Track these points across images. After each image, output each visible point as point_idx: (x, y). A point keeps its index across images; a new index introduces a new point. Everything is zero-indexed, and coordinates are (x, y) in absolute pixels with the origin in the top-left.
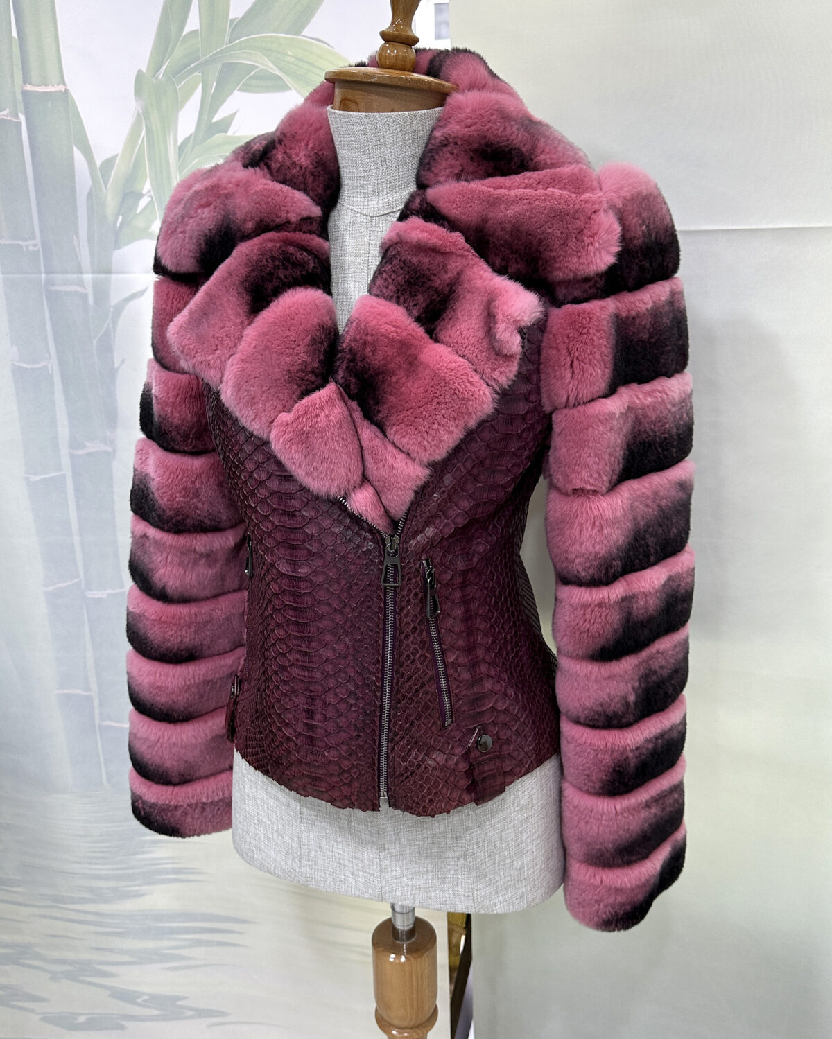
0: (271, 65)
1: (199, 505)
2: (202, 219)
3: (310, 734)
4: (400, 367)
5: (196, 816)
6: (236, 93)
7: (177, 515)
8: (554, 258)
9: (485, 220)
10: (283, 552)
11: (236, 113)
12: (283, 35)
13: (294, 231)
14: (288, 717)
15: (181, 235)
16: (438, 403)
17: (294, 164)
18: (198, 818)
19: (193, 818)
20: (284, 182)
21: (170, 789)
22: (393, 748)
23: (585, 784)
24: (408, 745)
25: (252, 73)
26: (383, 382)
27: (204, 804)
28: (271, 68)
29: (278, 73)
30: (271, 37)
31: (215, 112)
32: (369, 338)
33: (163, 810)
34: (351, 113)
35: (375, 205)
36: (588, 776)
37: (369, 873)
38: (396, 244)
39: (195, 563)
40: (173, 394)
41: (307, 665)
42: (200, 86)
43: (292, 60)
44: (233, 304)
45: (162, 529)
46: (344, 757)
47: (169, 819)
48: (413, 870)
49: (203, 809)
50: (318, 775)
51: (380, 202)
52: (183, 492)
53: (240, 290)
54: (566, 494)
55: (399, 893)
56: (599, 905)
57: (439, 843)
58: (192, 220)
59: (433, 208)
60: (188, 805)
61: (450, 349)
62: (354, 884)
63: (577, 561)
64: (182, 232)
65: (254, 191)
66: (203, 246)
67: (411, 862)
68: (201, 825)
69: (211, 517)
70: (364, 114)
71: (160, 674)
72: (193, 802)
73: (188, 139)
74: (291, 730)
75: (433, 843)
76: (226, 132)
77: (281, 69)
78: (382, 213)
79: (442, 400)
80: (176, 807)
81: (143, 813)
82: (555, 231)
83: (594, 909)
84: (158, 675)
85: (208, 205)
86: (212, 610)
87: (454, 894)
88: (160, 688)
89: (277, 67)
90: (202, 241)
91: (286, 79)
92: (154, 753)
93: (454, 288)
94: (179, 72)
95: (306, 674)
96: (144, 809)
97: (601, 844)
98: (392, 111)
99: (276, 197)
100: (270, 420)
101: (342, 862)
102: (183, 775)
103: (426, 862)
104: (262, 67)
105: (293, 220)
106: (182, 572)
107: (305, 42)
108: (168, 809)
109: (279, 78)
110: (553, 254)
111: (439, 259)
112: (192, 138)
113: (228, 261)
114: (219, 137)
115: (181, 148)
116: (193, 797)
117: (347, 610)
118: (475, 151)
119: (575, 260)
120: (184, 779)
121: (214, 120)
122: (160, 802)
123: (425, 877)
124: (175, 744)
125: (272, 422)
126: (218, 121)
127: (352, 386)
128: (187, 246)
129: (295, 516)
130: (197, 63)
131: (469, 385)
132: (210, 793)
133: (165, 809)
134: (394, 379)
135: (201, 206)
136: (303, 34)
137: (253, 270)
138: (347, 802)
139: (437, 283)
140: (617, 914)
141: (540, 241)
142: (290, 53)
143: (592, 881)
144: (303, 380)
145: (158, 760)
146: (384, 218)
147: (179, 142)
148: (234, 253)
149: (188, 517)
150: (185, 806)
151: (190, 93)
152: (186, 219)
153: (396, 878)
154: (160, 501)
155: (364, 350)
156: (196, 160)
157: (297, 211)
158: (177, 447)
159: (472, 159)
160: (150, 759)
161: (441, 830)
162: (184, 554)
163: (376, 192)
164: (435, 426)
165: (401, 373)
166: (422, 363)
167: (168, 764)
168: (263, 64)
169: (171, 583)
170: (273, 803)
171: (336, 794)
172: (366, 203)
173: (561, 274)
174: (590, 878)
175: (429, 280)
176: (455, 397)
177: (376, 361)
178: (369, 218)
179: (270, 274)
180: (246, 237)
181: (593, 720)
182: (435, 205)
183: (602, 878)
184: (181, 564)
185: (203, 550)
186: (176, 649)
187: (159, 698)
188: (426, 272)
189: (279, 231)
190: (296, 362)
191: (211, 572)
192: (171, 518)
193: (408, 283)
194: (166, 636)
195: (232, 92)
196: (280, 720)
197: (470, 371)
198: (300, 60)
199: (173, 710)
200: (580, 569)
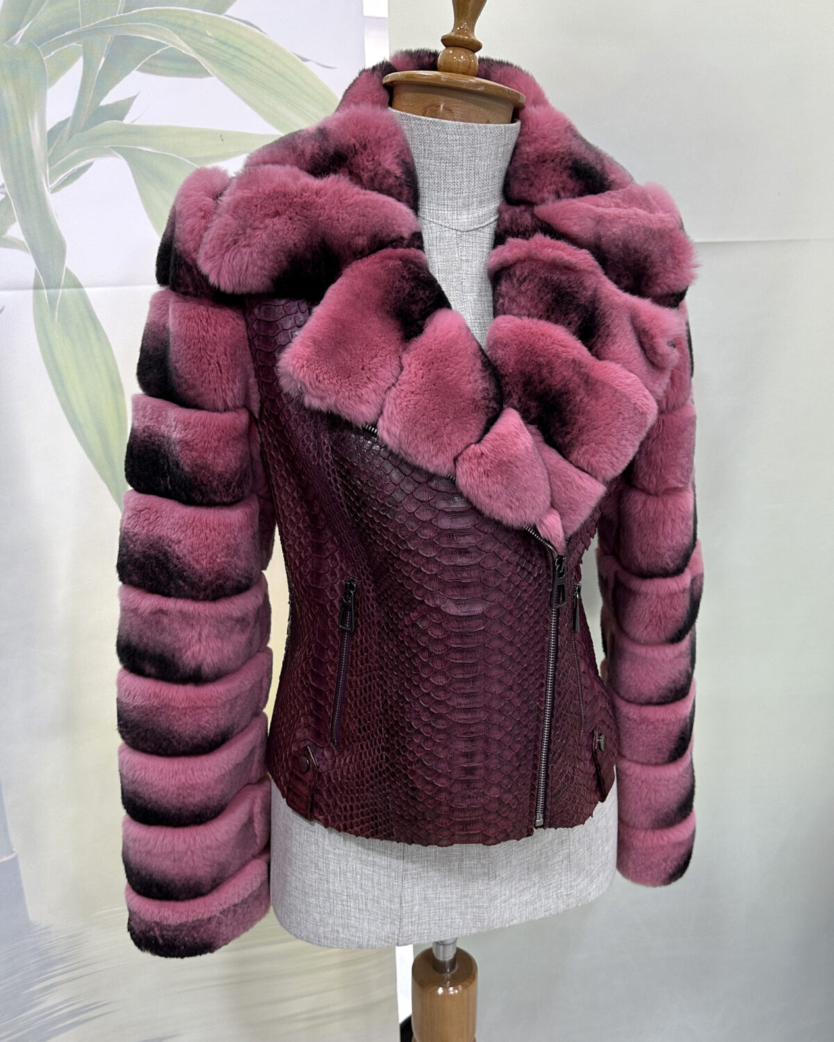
0: (184, 45)
1: (239, 563)
2: (277, 232)
3: (469, 777)
4: (579, 387)
5: (229, 922)
6: (134, 73)
7: (218, 578)
8: (657, 274)
9: (599, 238)
10: (450, 593)
11: (135, 97)
12: (200, 11)
13: (408, 246)
14: (442, 767)
15: (244, 250)
16: (624, 419)
17: (388, 172)
18: (231, 924)
19: (226, 925)
20: (380, 191)
21: (200, 901)
22: (552, 767)
23: (656, 757)
24: (563, 762)
25: (158, 52)
26: (568, 402)
27: (235, 905)
28: (184, 48)
29: (194, 55)
30: (183, 11)
31: (105, 94)
32: (541, 359)
33: (194, 928)
34: (446, 121)
35: (465, 219)
36: (659, 749)
37: (479, 907)
38: (524, 261)
39: (231, 631)
40: (215, 437)
41: (472, 706)
42: (81, 60)
43: (213, 42)
44: (379, 330)
45: (195, 599)
46: (505, 792)
47: (202, 935)
48: (521, 888)
49: (235, 911)
50: (473, 819)
51: (470, 216)
52: (225, 551)
53: (380, 315)
54: (656, 495)
55: (507, 916)
56: (666, 862)
57: (547, 853)
58: (258, 232)
59: (549, 225)
60: (221, 913)
61: (620, 365)
62: (461, 924)
63: (667, 556)
64: (244, 246)
65: (352, 201)
66: (285, 263)
67: (520, 880)
68: (233, 930)
69: (246, 575)
70: (462, 123)
71: (192, 770)
72: (225, 907)
73: (62, 124)
74: (443, 780)
75: (541, 854)
76: (122, 119)
77: (198, 51)
78: (472, 228)
79: (626, 415)
80: (209, 919)
81: (161, 941)
82: (655, 249)
83: (663, 867)
84: (189, 772)
85: (277, 214)
86: (241, 682)
87: (558, 897)
88: (193, 787)
89: (193, 48)
90: (283, 258)
91: (204, 63)
92: (184, 865)
93: (596, 305)
94: (47, 38)
95: (469, 716)
96: (162, 936)
97: (669, 807)
98: (488, 122)
99: (385, 210)
100: (456, 454)
101: (450, 905)
102: (215, 880)
103: (534, 875)
104: (171, 46)
105: (406, 235)
106: (220, 645)
107: (230, 22)
108: (201, 926)
109: (195, 61)
110: (655, 270)
111: (572, 277)
112: (68, 125)
113: (340, 281)
114: (109, 124)
115: (53, 135)
116: (225, 903)
117: (517, 640)
118: (571, 168)
119: (672, 276)
120: (216, 884)
121: (103, 103)
122: (190, 920)
123: (532, 891)
124: (209, 848)
125: (459, 455)
126: (107, 107)
127: (533, 410)
128: (259, 263)
129: (468, 552)
130: (75, 30)
131: (644, 399)
132: (242, 892)
133: (197, 926)
134: (578, 398)
135: (266, 215)
136: (227, 13)
137: (388, 292)
138: (502, 836)
139: (583, 301)
140: (679, 864)
141: (646, 258)
142: (210, 34)
143: (661, 842)
144: (488, 408)
145: (188, 872)
146: (474, 233)
147: (49, 127)
148: (348, 271)
149: (228, 578)
150: (218, 915)
151: (63, 67)
152: (249, 231)
153: (505, 902)
154: (197, 567)
155: (539, 371)
156: (76, 151)
157: (408, 225)
158: (217, 500)
159: (570, 176)
160: (176, 874)
161: (549, 839)
162: (221, 623)
163: (467, 206)
164: (624, 442)
165: (582, 391)
166: (597, 381)
167: (200, 873)
168: (173, 43)
169: (209, 660)
170: (368, 871)
171: (491, 832)
172: (455, 217)
173: (659, 289)
174: (658, 839)
175: (574, 298)
176: (636, 412)
177: (556, 381)
178: (459, 233)
179: (411, 295)
180: (361, 254)
181: (663, 698)
182: (549, 222)
183: (668, 837)
184: (219, 636)
185: (239, 614)
186: (212, 737)
187: (191, 799)
188: (569, 290)
189: (395, 247)
190: (477, 390)
191: (243, 638)
192: (211, 583)
193: (555, 300)
194: (202, 723)
195: (129, 72)
196: (430, 773)
197: (642, 386)
198: (224, 43)
199: (208, 808)
200: (669, 561)
